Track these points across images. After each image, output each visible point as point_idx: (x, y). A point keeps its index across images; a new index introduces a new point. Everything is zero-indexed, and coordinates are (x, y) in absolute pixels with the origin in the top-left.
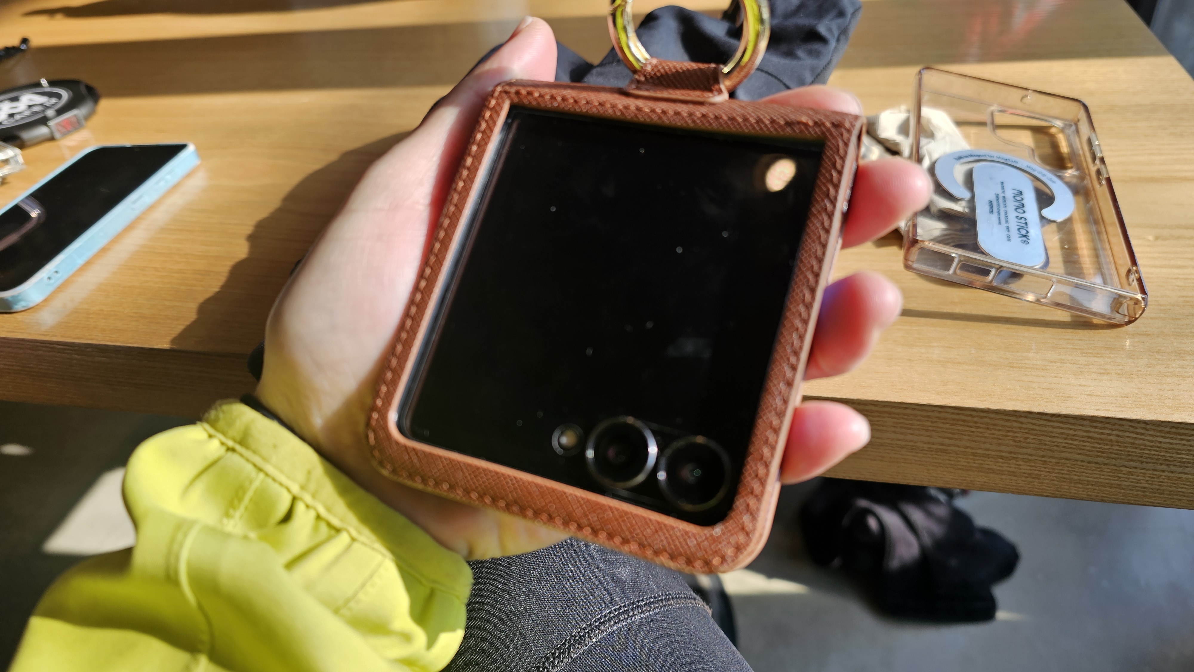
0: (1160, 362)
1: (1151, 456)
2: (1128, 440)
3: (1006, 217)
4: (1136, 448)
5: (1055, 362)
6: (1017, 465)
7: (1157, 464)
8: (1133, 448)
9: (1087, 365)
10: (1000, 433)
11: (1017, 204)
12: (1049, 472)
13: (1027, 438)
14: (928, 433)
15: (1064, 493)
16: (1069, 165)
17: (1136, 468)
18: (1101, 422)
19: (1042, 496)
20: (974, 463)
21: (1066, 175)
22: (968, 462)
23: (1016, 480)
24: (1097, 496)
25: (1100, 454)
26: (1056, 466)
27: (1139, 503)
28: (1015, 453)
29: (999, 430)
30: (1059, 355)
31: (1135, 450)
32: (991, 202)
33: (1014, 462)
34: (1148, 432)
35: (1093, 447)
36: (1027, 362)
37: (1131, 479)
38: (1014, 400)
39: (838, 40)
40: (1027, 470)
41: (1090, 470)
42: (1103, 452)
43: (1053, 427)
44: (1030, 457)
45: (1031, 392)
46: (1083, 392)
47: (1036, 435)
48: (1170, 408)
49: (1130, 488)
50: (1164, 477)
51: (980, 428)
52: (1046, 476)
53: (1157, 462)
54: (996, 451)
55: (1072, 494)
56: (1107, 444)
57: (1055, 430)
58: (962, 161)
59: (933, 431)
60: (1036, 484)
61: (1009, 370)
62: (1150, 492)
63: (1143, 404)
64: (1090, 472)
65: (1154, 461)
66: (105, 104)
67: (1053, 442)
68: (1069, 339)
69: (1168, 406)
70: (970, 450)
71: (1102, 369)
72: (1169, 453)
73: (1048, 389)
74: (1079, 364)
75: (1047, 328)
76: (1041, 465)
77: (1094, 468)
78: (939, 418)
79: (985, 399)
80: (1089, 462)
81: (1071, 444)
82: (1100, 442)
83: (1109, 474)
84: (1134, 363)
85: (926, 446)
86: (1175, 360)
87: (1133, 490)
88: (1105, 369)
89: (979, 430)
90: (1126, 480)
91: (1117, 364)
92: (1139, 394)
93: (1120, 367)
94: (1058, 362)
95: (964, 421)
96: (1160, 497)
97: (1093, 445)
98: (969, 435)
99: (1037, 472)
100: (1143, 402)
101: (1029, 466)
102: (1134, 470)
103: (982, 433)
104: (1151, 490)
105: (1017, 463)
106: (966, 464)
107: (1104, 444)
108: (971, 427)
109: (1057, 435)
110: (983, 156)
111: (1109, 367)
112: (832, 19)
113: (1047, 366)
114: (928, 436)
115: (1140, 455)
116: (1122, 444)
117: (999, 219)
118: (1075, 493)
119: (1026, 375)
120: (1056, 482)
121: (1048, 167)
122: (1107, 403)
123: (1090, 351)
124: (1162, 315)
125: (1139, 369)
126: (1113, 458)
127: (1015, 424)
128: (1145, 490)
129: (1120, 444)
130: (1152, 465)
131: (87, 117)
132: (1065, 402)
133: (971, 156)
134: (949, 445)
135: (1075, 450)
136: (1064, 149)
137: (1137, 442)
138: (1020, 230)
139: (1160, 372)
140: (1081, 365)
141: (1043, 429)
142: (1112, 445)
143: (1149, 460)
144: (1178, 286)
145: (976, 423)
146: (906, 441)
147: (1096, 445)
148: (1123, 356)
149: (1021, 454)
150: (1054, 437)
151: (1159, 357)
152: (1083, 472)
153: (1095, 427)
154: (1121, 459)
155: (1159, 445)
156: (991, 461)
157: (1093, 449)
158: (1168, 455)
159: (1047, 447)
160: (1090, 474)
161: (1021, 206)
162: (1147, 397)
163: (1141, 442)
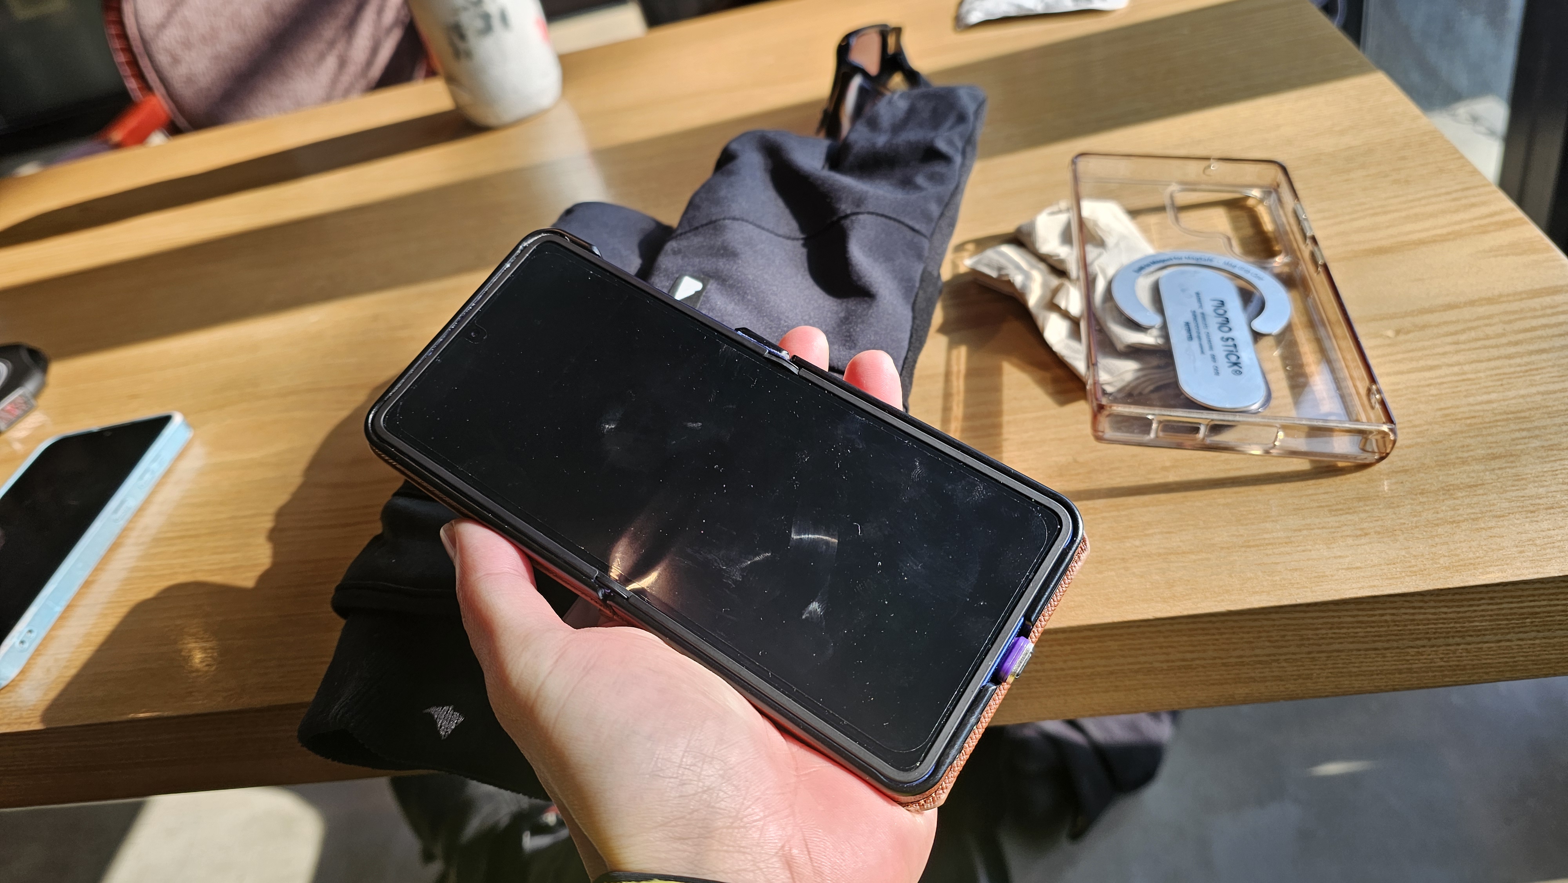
0: (1425, 506)
1: (1439, 630)
2: (1407, 617)
3: (1209, 341)
4: (1418, 625)
5: (1300, 530)
6: (1280, 667)
7: (1448, 637)
8: (1415, 625)
9: (1339, 527)
10: (1251, 635)
11: (1220, 320)
12: (1322, 669)
13: (1284, 636)
14: (1164, 650)
15: (1347, 690)
16: (1277, 248)
17: (1424, 646)
18: (1368, 603)
19: (1320, 697)
20: (1229, 674)
21: (1275, 265)
22: (1221, 675)
23: (1285, 685)
24: (1387, 686)
25: (1377, 638)
26: (1327, 660)
27: (1440, 684)
28: (1274, 655)
29: (1248, 633)
30: (1303, 519)
31: (1417, 627)
32: (1187, 324)
33: (1276, 664)
34: (1427, 604)
35: (1367, 632)
36: (1266, 536)
37: (1422, 659)
38: (1257, 592)
39: (964, 153)
40: (1294, 671)
41: (1370, 658)
42: (1379, 636)
43: (1312, 618)
44: (1294, 657)
45: (1277, 578)
46: (1340, 567)
47: (1295, 630)
48: (1447, 570)
49: (1423, 669)
50: (1460, 651)
51: (1224, 633)
52: (1319, 674)
53: (1448, 635)
54: (1251, 656)
55: (1356, 689)
56: (1382, 626)
57: (1315, 621)
58: (1144, 272)
59: (1170, 647)
60: (1309, 684)
61: (1245, 551)
62: (1449, 671)
63: (1414, 569)
64: (1370, 660)
65: (1444, 635)
66: (58, 370)
67: (1317, 635)
68: (1312, 495)
69: (1445, 567)
70: (1218, 661)
71: (1357, 529)
72: (1459, 623)
73: (1296, 570)
74: (1329, 528)
75: (1283, 484)
76: (1310, 663)
77: (1374, 656)
78: (1172, 631)
79: (1222, 598)
80: (1367, 650)
81: (1339, 633)
82: (1372, 625)
83: (1395, 658)
84: (1395, 514)
85: (1165, 666)
86: (1443, 501)
87: (1427, 672)
88: (1362, 529)
89: (1224, 636)
90: (1417, 662)
91: (1375, 519)
92: (1407, 556)
93: (1380, 523)
94: (1304, 529)
95: (1203, 629)
96: (1463, 674)
97: (1366, 630)
98: (1214, 645)
99: (1307, 672)
100: (1413, 566)
101: (1295, 666)
102: (1423, 649)
103: (1227, 639)
104: (1449, 668)
105: (1280, 665)
106: (1218, 677)
107: (1379, 627)
108: (1214, 635)
109: (1319, 626)
110: (1168, 260)
111: (1365, 525)
112: (951, 128)
113: (1291, 537)
114: (1164, 653)
115: (1425, 631)
116: (1400, 623)
117: (1201, 346)
118: (1360, 687)
119: (1267, 555)
120: (1333, 679)
121: (1251, 259)
122: (1371, 576)
123: (1340, 507)
124: (1419, 440)
125: (1402, 521)
126: (1394, 640)
127: (1265, 623)
128: (1442, 668)
129: (1397, 623)
130: (1442, 640)
131: (36, 394)
132: (1320, 584)
133: (1154, 263)
134: (1193, 660)
135: (1346, 639)
136: (1268, 226)
137: (1416, 617)
138: (1229, 357)
139: (1428, 520)
140: (1332, 528)
141: (1301, 622)
142: (1389, 627)
143: (1437, 635)
144: (1433, 395)
145: (1218, 629)
146: (1139, 663)
147: (1369, 629)
148: (1380, 507)
149: (1281, 655)
150: (1317, 629)
151: (1425, 500)
152: (1362, 662)
153: (1363, 610)
154: (1403, 639)
155: (1444, 616)
156: (1248, 669)
157: (1367, 634)
158: (1458, 625)
159: (1311, 642)
160: (1371, 662)
161: (1225, 322)
162: (1417, 559)
163: (1421, 617)
